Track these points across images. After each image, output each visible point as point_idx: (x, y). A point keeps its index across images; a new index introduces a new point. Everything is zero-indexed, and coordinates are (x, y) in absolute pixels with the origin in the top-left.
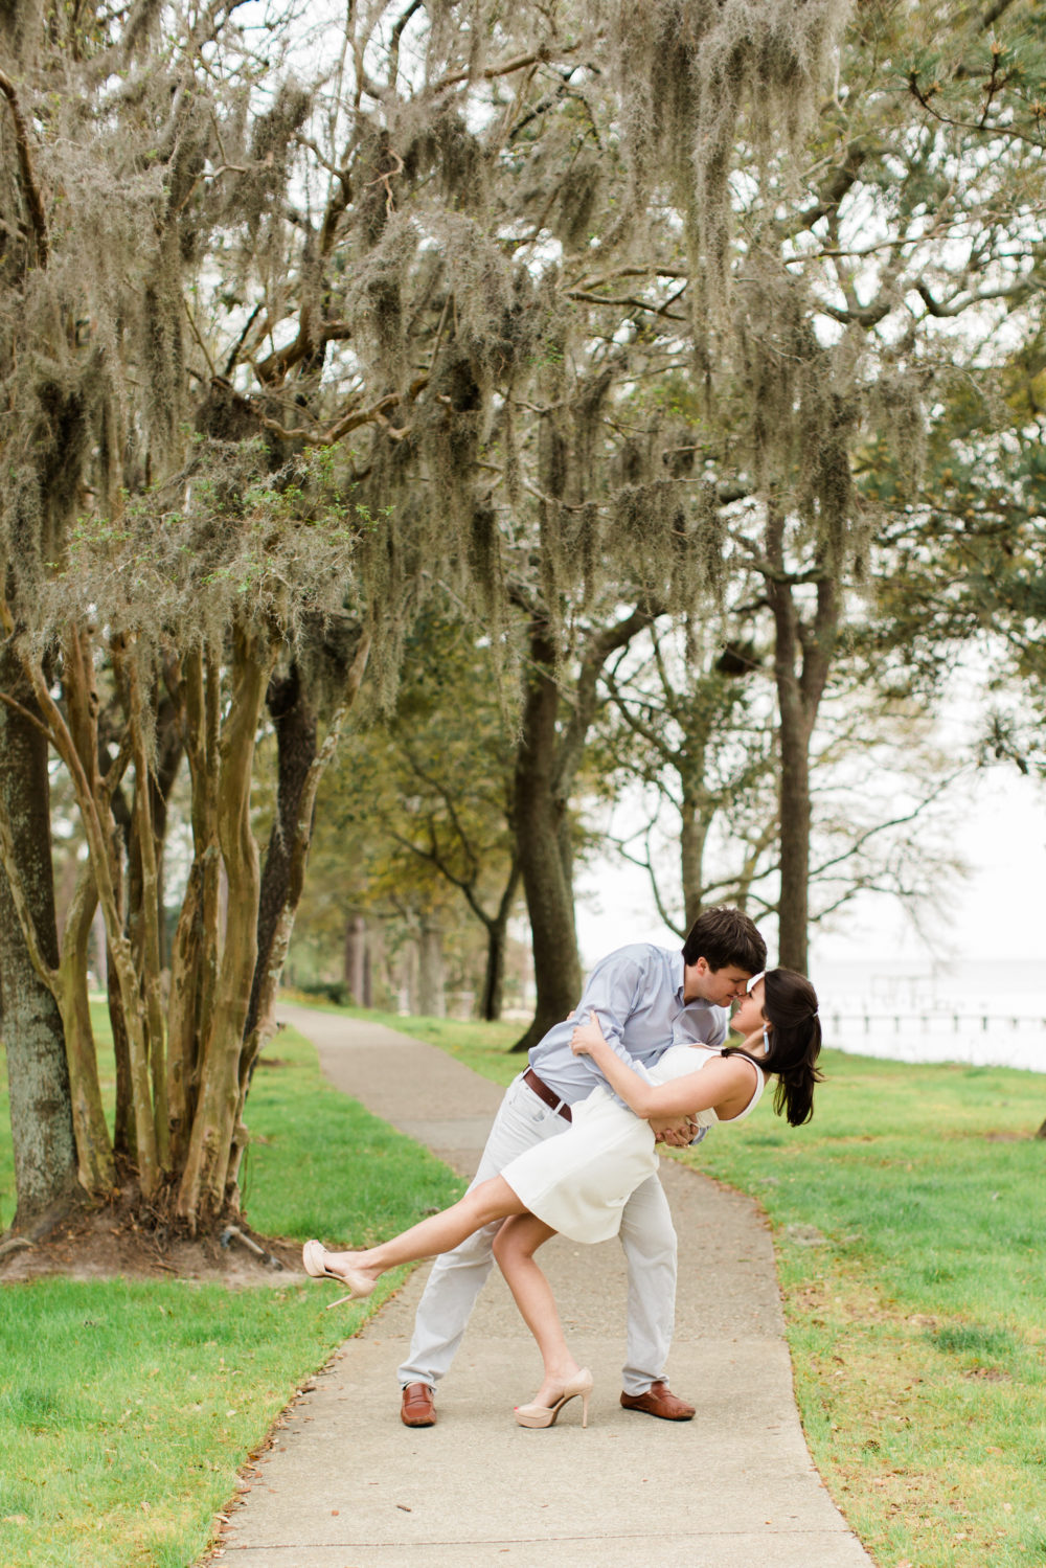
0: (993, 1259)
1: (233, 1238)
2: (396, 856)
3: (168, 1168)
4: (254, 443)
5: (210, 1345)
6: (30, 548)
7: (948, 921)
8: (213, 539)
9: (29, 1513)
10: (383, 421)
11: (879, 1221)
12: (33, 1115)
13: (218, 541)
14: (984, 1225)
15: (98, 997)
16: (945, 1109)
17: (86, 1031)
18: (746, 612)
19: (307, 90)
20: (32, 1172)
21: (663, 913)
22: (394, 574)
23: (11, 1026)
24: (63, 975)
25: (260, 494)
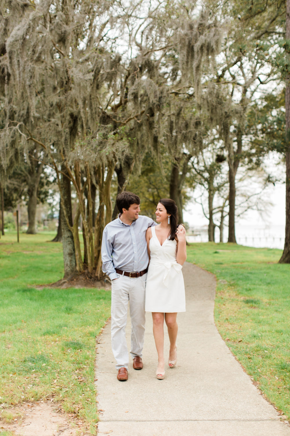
0: (261, 287)
1: (107, 281)
2: (146, 202)
3: (94, 266)
4: (110, 125)
5: (101, 300)
6: (67, 145)
7: (269, 216)
8: (102, 144)
9: (67, 327)
10: (136, 119)
11: (239, 279)
12: (68, 256)
13: (103, 144)
14: (261, 280)
15: (81, 233)
16: (261, 257)
17: (78, 239)
18: (222, 149)
19: (121, 55)
20: (67, 267)
21: (205, 214)
22: (139, 148)
23: (63, 238)
24: (74, 228)
25: (111, 135)
